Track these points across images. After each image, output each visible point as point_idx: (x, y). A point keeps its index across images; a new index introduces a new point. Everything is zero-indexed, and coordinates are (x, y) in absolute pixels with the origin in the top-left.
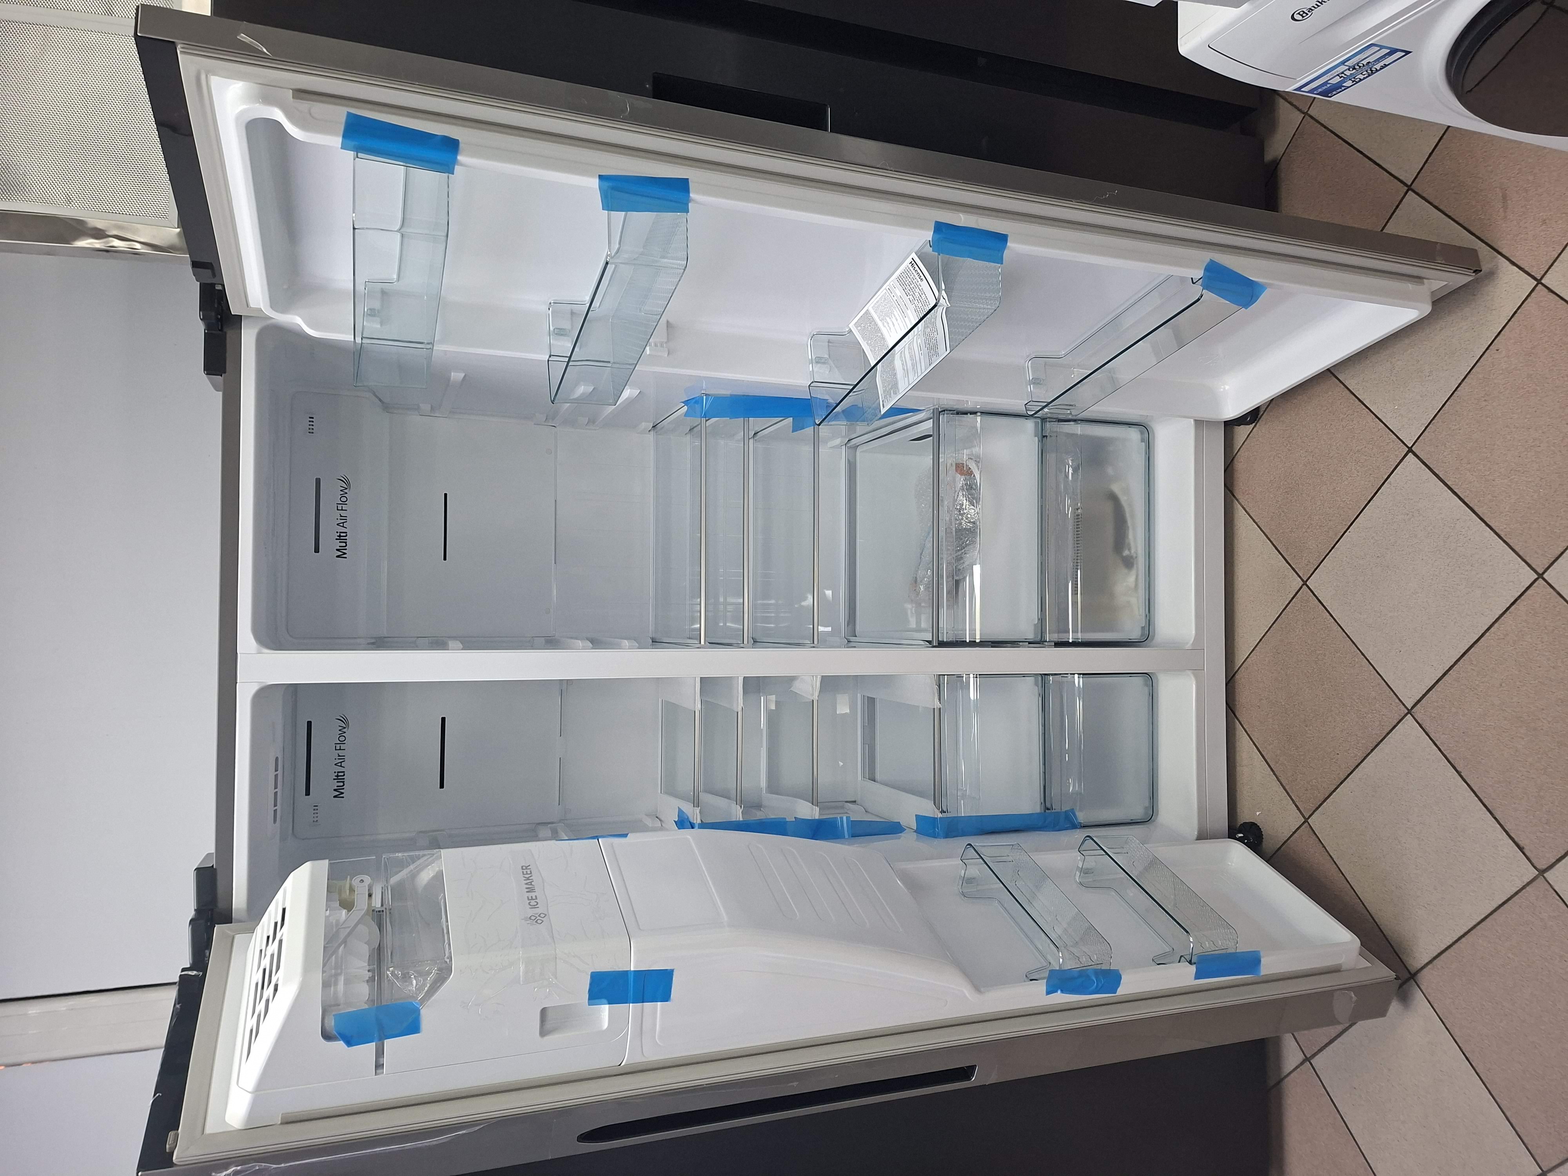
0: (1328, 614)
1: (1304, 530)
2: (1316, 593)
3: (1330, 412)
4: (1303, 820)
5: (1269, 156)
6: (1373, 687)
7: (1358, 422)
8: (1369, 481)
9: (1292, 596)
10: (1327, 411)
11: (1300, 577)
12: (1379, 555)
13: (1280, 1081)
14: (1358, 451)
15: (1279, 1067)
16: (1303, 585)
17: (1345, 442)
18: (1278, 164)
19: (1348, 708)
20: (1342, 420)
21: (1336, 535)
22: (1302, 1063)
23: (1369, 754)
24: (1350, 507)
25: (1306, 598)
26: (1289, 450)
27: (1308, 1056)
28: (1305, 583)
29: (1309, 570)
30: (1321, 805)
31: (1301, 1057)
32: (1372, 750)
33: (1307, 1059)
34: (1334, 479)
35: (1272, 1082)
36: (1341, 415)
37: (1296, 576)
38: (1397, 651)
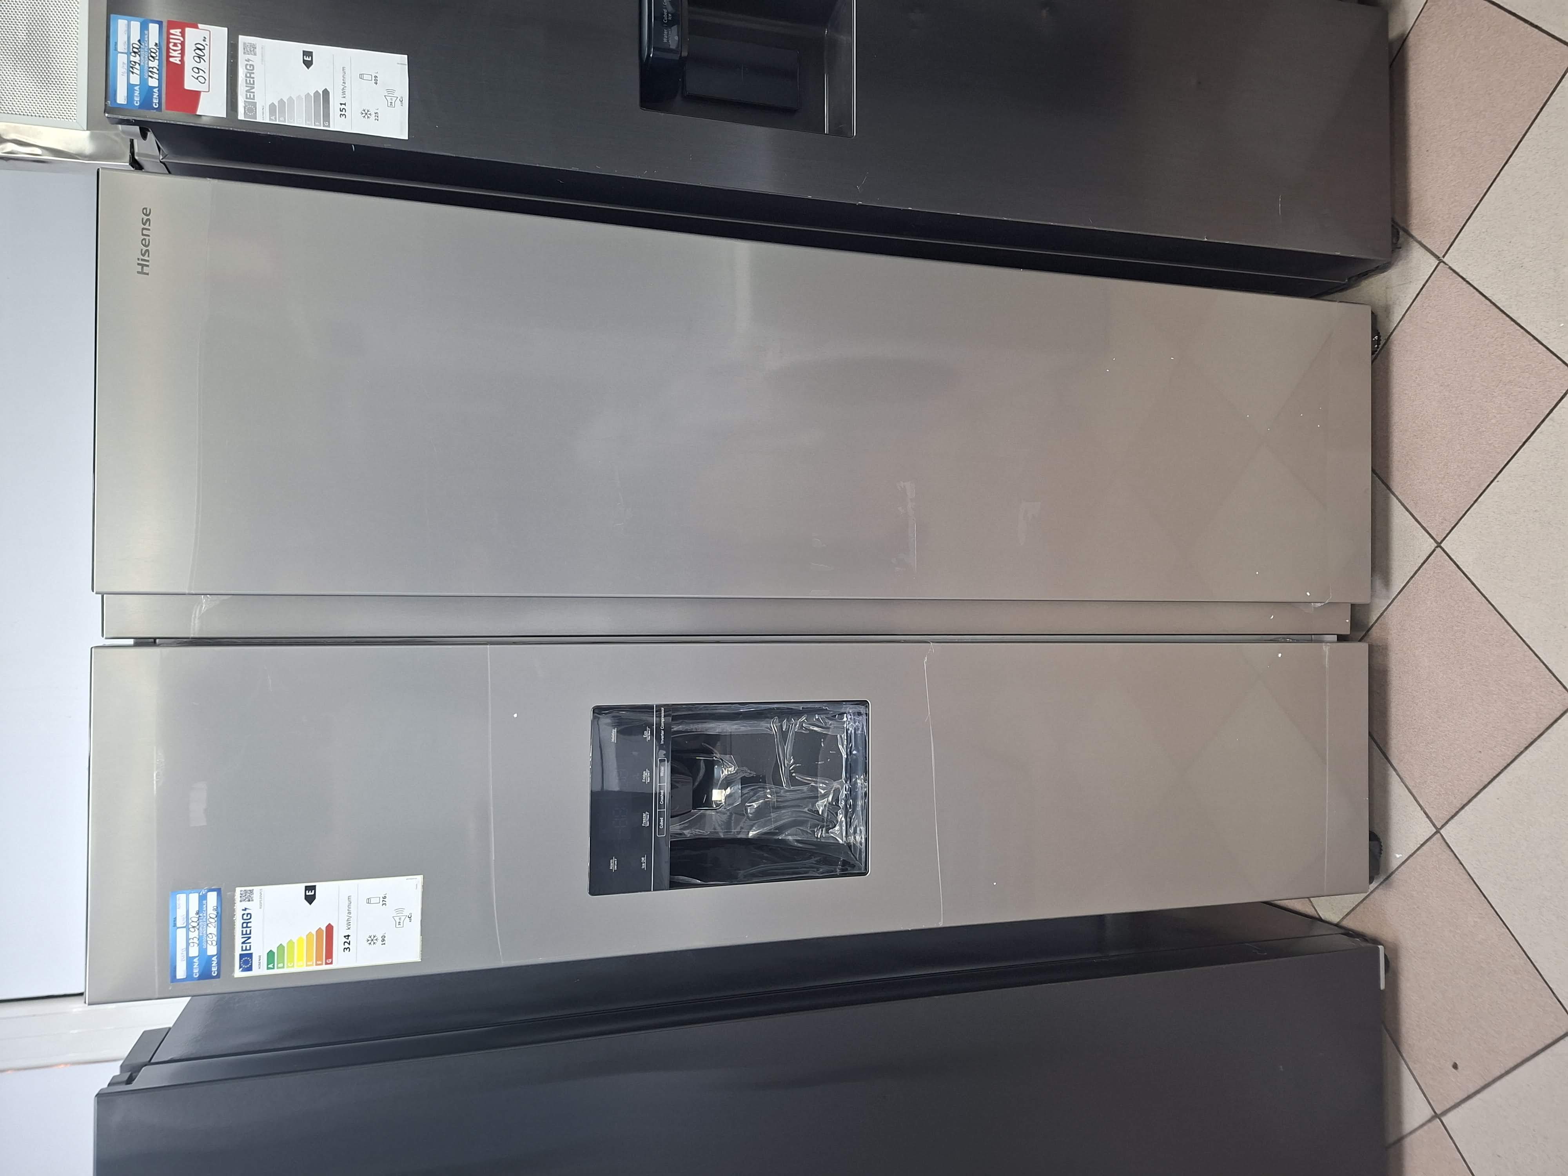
0: (1469, 582)
1: (1438, 481)
2: (1453, 557)
3: (1472, 336)
4: (1435, 830)
5: (1394, 33)
6: (1528, 671)
7: (1510, 346)
8: (1525, 419)
9: (1422, 562)
10: (1469, 335)
11: (1432, 538)
12: (1537, 508)
13: (1400, 1139)
14: (1510, 382)
15: (1399, 1122)
16: (1437, 547)
17: (1492, 371)
18: (1405, 40)
19: (1495, 696)
20: (1488, 345)
21: (1479, 487)
22: (1430, 1121)
23: (1522, 753)
24: (1499, 450)
25: (1439, 563)
26: (1419, 385)
27: (1438, 1112)
28: (1439, 545)
29: (1444, 529)
30: (1457, 813)
31: (1429, 1113)
32: (1526, 748)
33: (1436, 1116)
34: (1478, 417)
35: (1392, 1139)
36: (1487, 338)
37: (1428, 536)
38: (1561, 626)
